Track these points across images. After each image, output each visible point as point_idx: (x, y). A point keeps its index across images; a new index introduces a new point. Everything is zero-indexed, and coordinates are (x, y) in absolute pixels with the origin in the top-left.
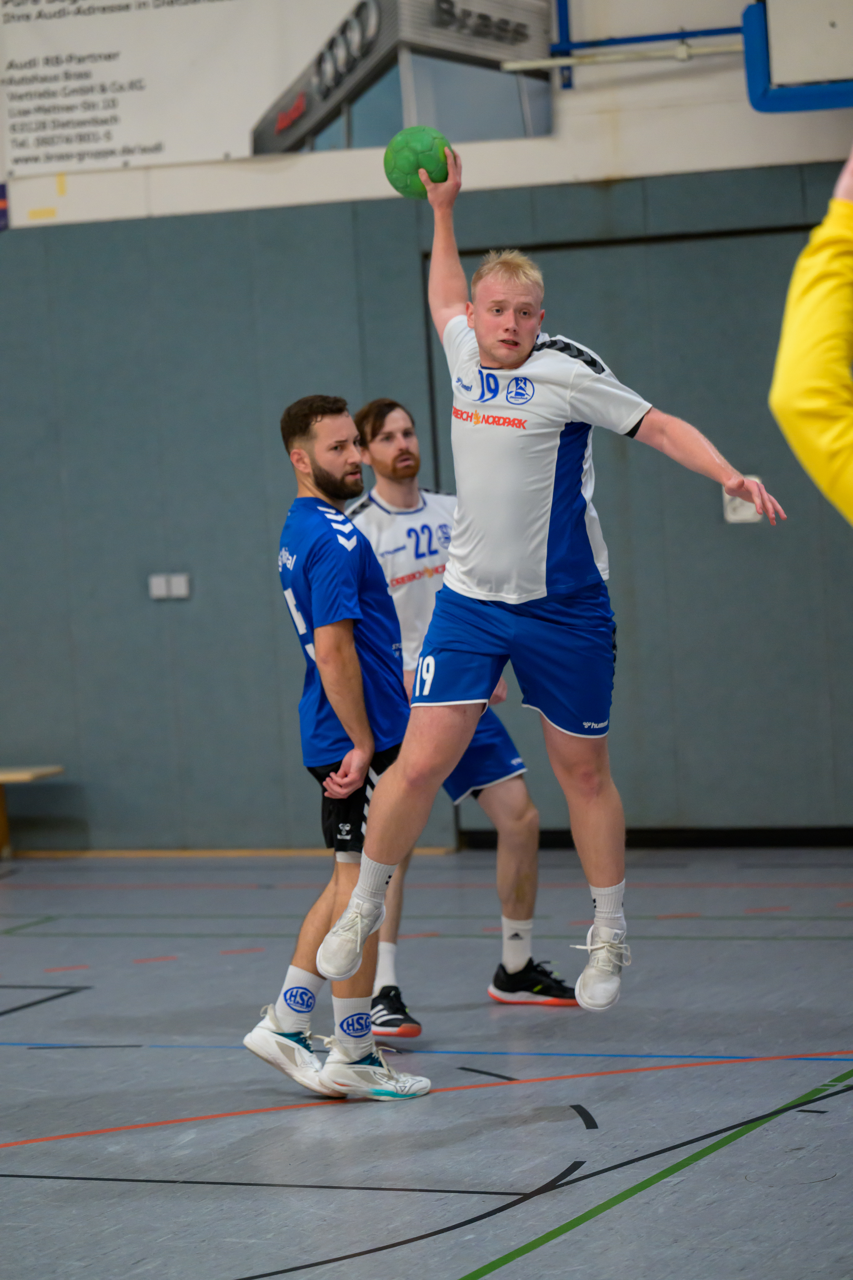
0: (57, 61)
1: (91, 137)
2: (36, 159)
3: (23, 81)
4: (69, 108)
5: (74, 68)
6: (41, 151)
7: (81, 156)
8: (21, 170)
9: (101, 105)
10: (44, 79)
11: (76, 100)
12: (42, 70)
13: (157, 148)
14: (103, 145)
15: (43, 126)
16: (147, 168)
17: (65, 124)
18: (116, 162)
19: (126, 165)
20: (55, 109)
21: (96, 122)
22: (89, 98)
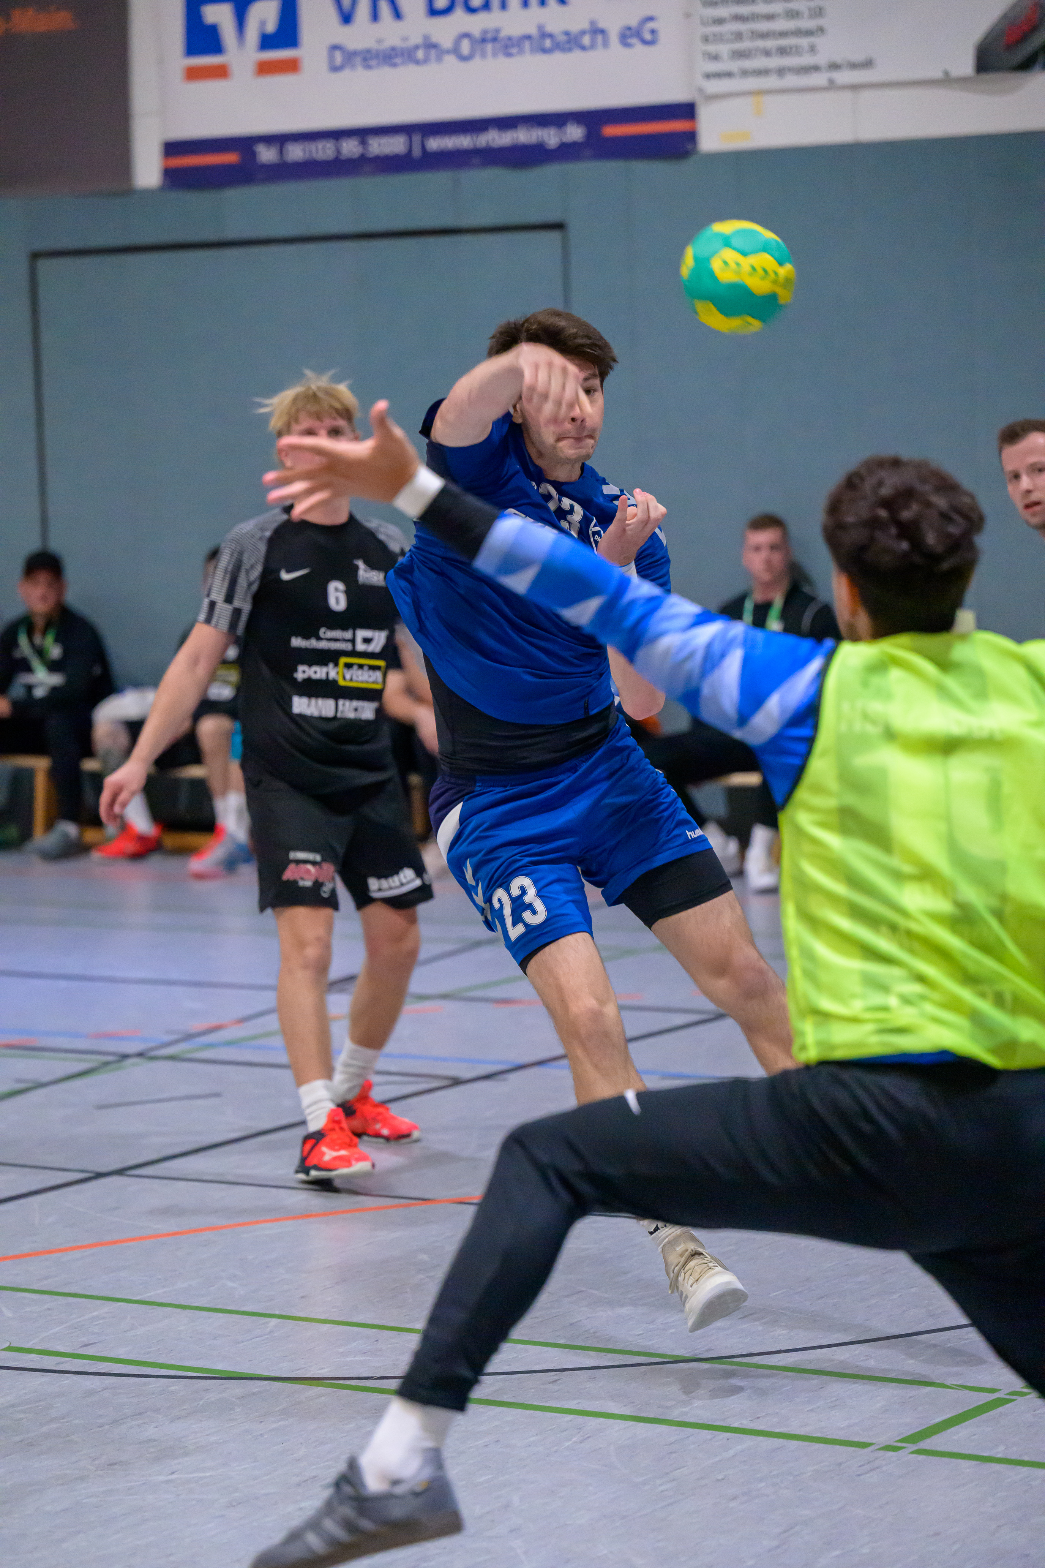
1: (794, 49)
2: (729, 75)
4: (770, 17)
6: (734, 66)
7: (781, 72)
8: (714, 87)
9: (806, 13)
11: (779, 7)
13: (868, 64)
14: (807, 60)
15: (739, 36)
16: (855, 87)
17: (764, 36)
18: (819, 79)
19: (831, 81)
20: (754, 17)
21: (800, 33)
22: (793, 5)
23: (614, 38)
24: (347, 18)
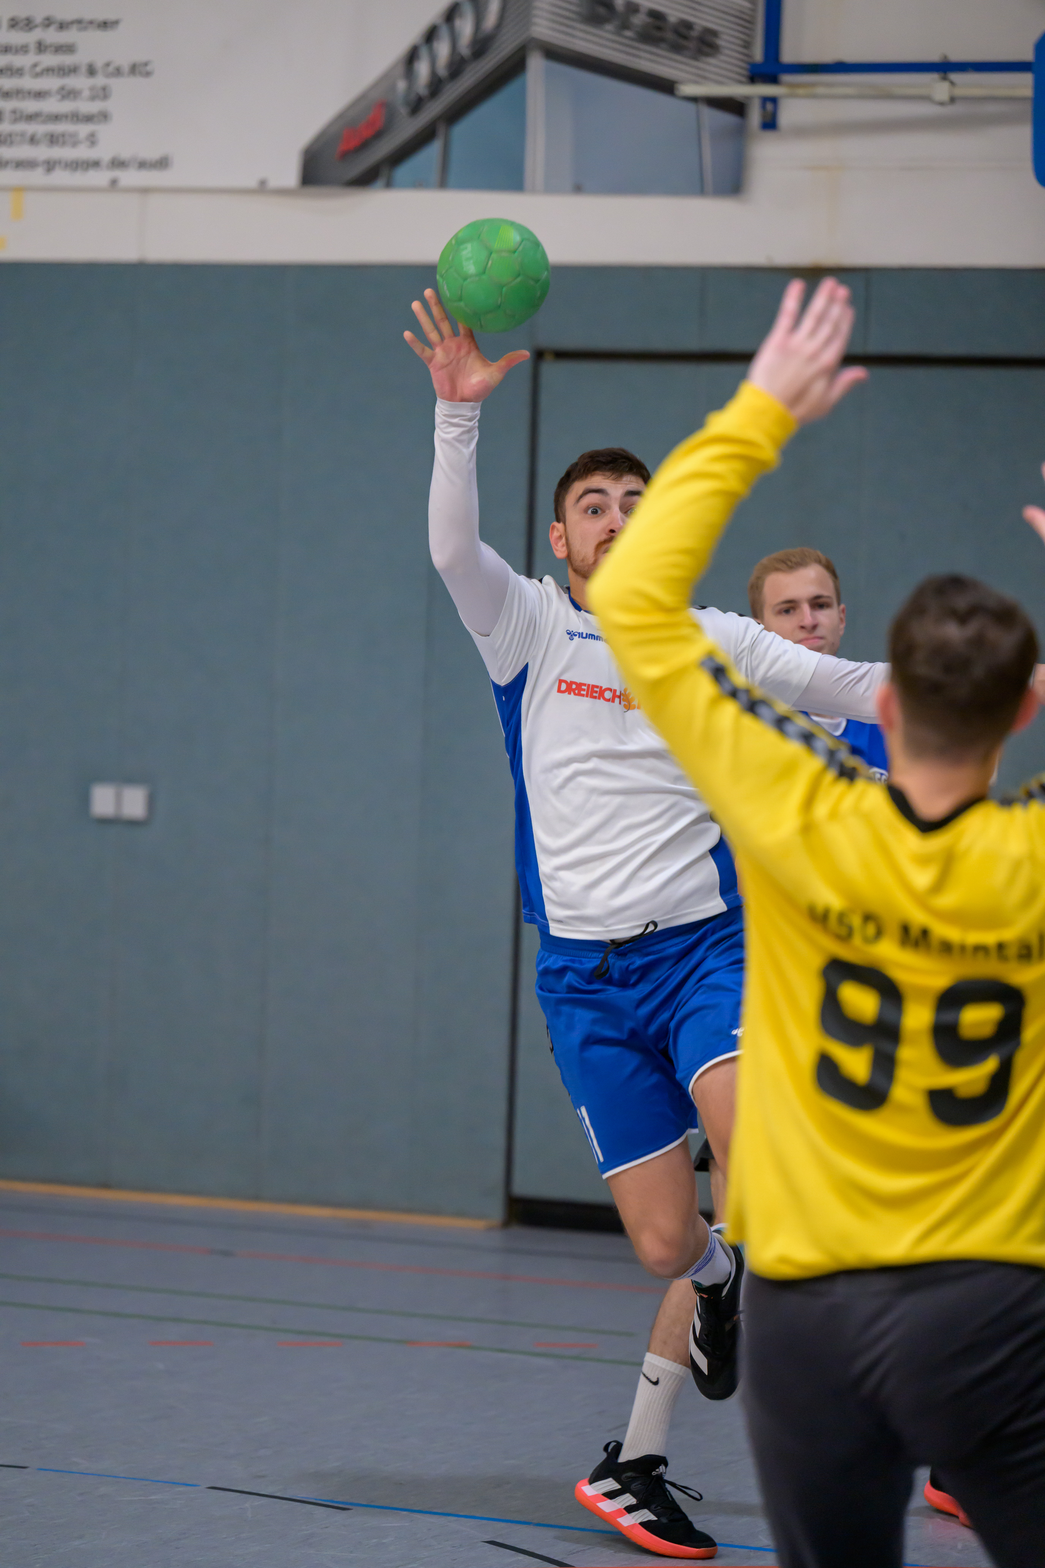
0: (29, 24)
1: (67, 139)
4: (40, 95)
5: (52, 36)
7: (50, 166)
9: (86, 93)
10: (7, 49)
11: (51, 83)
12: (5, 36)
13: (162, 163)
14: (82, 152)
16: (145, 191)
17: (31, 118)
18: (100, 177)
19: (114, 182)
20: (18, 93)
21: (76, 117)
22: (71, 82)
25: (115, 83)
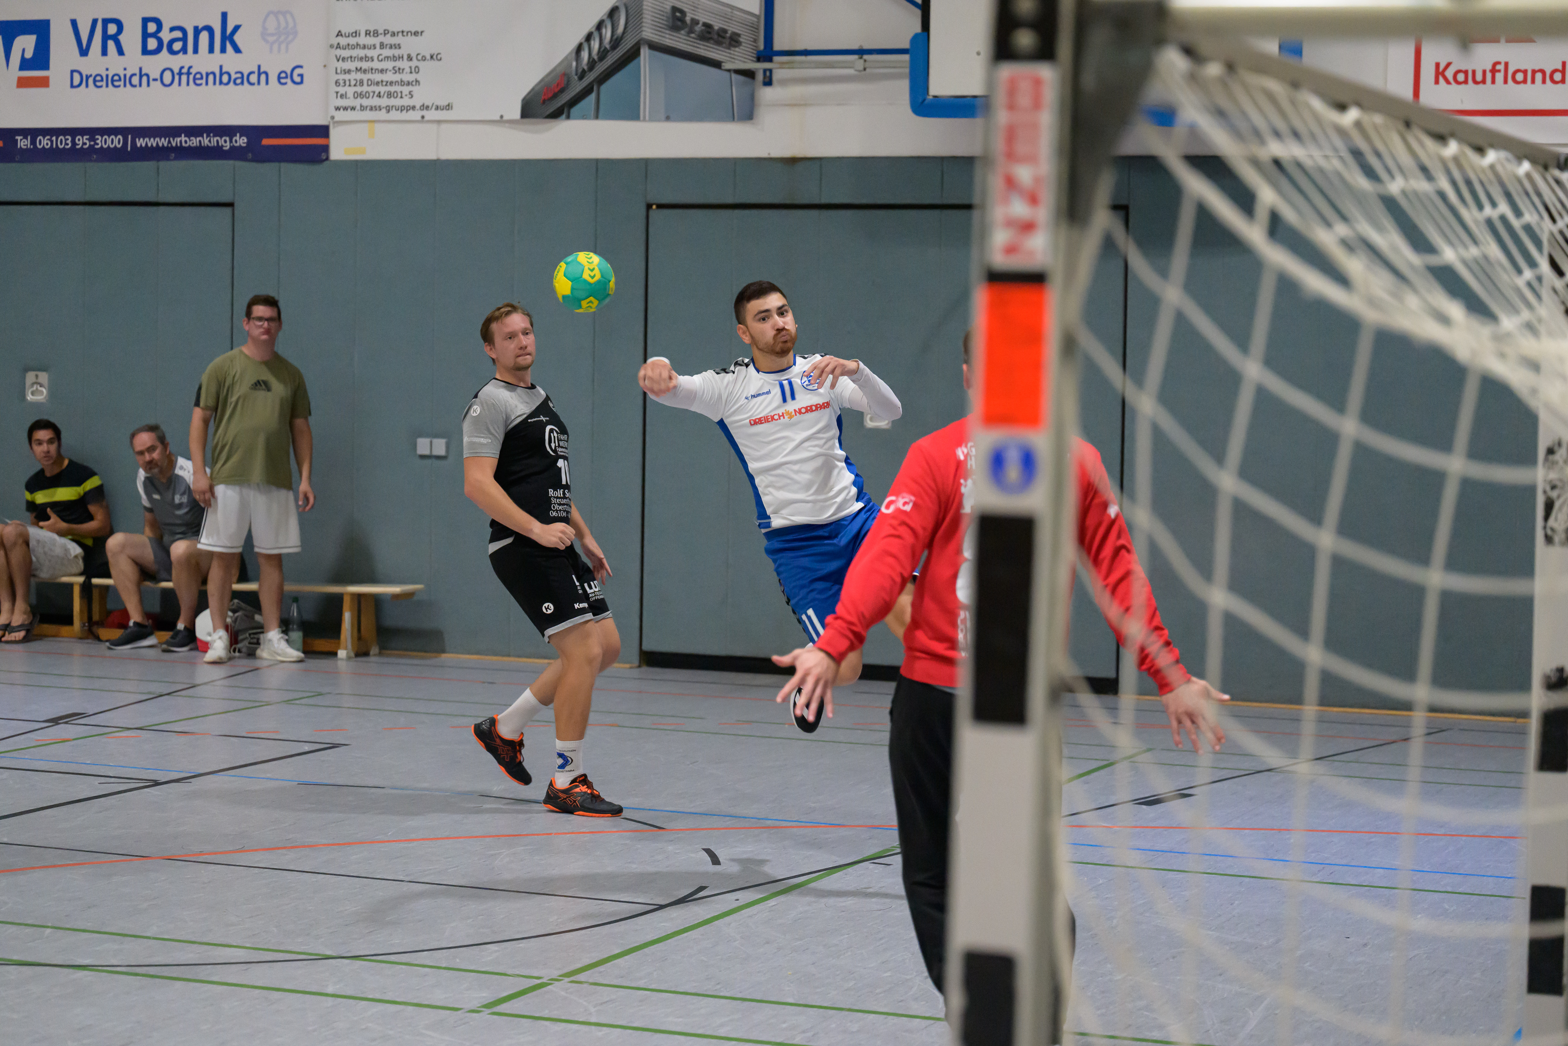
0: (376, 33)
1: (398, 94)
2: (353, 109)
3: (348, 46)
4: (382, 71)
5: (388, 40)
6: (357, 103)
7: (388, 109)
8: (340, 116)
9: (408, 70)
10: (364, 47)
11: (389, 65)
12: (363, 40)
13: (449, 107)
14: (406, 102)
15: (361, 83)
16: (439, 122)
17: (377, 83)
18: (415, 115)
19: (423, 117)
20: (371, 70)
21: (402, 83)
22: (399, 64)
23: (273, 78)
24: (84, 52)
25: (421, 64)
